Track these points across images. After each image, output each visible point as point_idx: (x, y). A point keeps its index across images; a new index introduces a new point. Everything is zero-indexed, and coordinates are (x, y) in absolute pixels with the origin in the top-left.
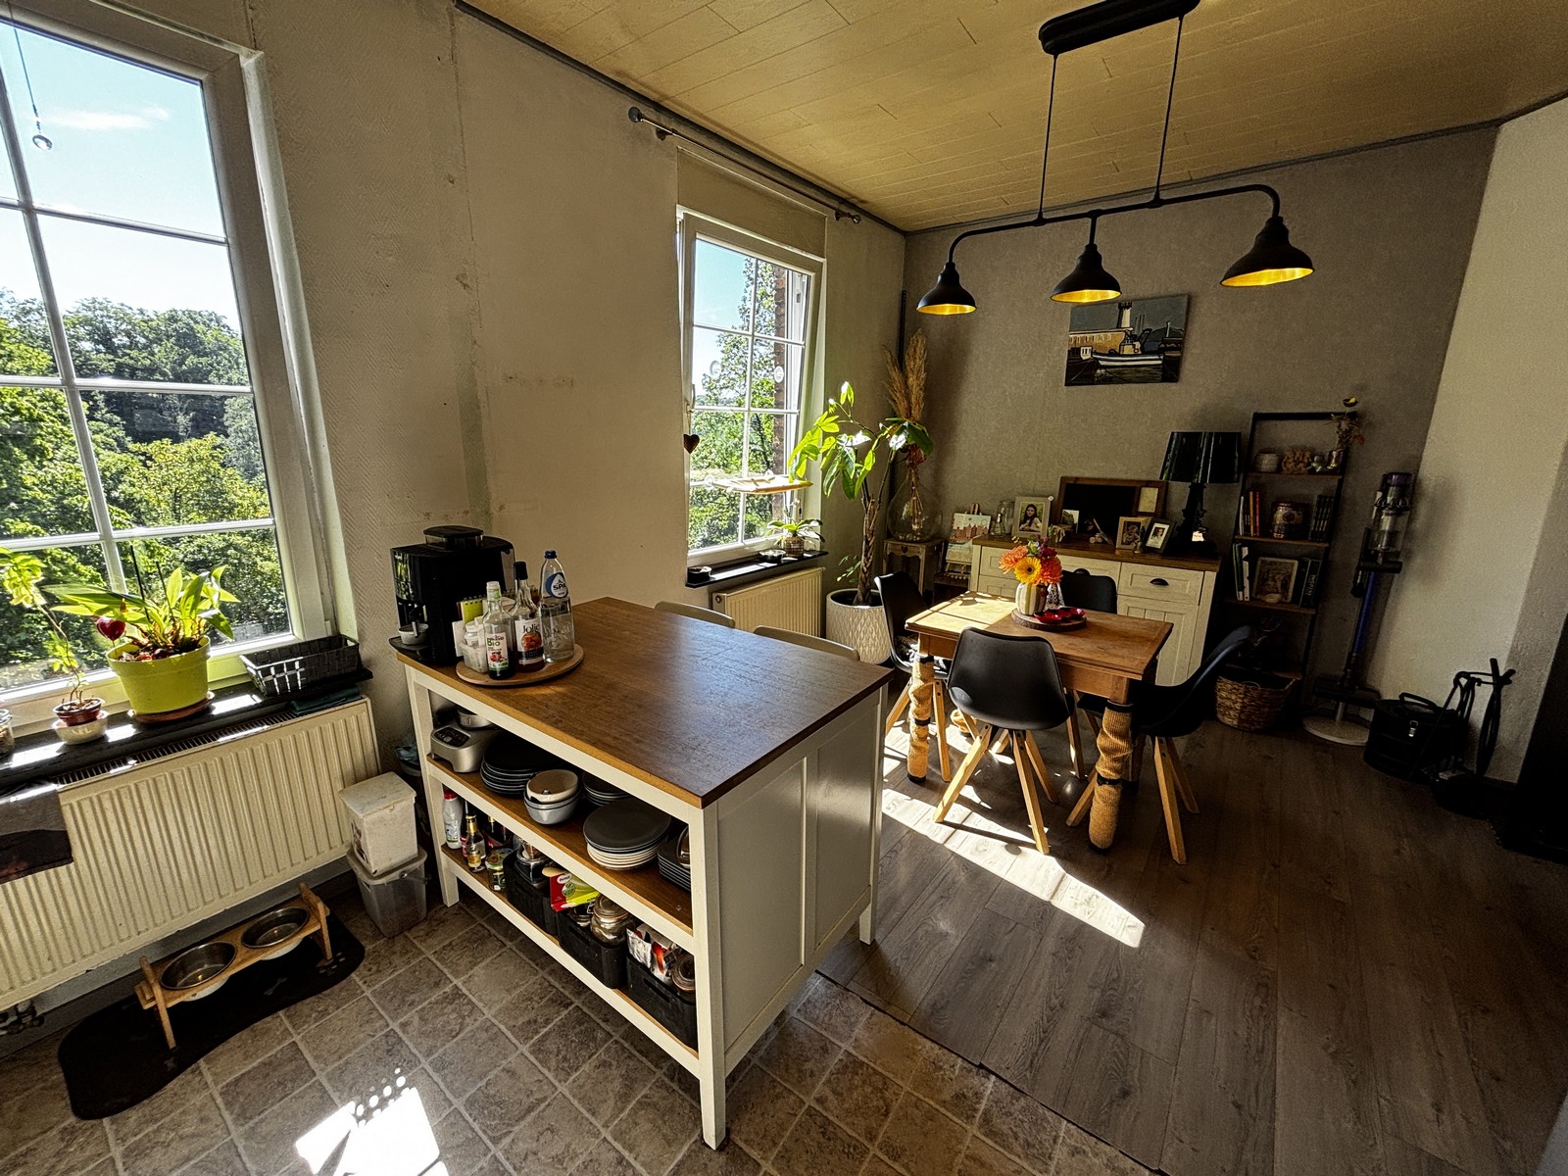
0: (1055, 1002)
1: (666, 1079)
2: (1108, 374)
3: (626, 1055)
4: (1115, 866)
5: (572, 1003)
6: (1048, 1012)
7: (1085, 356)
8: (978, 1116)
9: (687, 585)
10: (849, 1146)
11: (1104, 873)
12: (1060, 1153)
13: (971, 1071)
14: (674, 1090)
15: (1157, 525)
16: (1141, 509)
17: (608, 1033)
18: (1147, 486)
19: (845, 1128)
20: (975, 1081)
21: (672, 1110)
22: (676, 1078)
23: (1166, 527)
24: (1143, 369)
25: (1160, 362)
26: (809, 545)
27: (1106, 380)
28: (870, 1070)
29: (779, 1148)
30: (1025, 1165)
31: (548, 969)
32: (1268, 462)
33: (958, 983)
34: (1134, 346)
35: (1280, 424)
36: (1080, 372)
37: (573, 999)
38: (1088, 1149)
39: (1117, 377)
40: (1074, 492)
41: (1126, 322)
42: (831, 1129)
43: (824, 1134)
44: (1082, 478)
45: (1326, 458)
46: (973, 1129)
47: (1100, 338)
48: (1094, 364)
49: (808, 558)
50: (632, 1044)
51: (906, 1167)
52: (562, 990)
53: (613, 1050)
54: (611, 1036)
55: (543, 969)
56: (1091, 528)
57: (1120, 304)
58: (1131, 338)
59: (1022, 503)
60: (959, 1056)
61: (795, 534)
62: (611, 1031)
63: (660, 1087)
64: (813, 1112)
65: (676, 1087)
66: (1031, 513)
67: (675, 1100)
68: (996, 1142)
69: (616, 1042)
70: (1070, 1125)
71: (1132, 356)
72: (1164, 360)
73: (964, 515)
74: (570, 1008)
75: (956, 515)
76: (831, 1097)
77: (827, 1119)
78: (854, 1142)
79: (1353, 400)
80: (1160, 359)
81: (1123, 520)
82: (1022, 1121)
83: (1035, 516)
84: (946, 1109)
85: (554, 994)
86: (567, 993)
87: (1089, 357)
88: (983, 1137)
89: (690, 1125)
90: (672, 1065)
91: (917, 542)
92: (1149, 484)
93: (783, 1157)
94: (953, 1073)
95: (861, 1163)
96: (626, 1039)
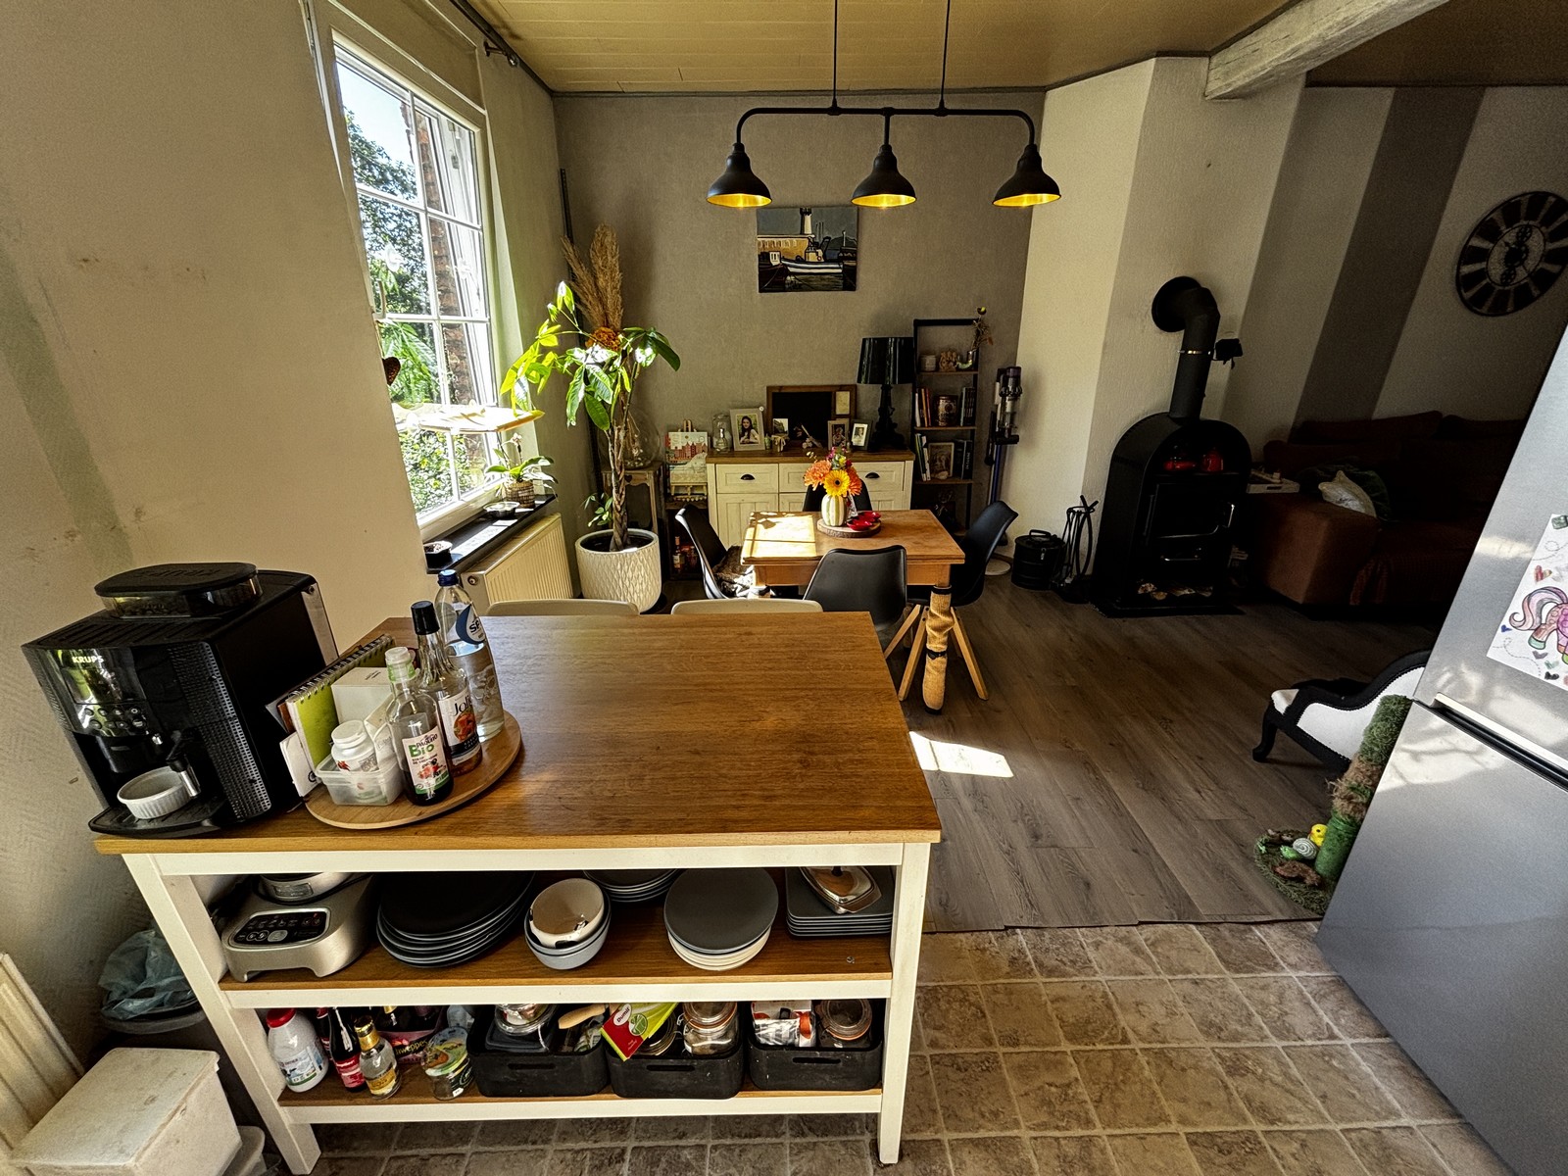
0: (1005, 847)
1: (798, 1140)
2: (797, 282)
3: (737, 1151)
4: (953, 719)
5: (624, 1151)
6: (1006, 856)
7: (775, 262)
8: (1033, 966)
9: (429, 573)
10: (982, 1062)
11: (952, 730)
12: (1091, 954)
13: (1002, 937)
14: (815, 1143)
15: (856, 425)
16: (838, 412)
17: (697, 1145)
18: (840, 390)
19: (968, 1050)
20: (1010, 942)
21: (830, 1163)
22: (806, 1130)
23: (865, 426)
24: (827, 276)
25: (840, 271)
26: (539, 489)
27: (795, 288)
28: (944, 989)
29: (940, 1112)
30: (1084, 978)
31: (554, 1137)
32: (930, 362)
33: (940, 873)
34: (817, 253)
35: (932, 329)
36: (773, 278)
37: (622, 1144)
38: (1101, 939)
39: (804, 285)
40: (782, 401)
41: (808, 229)
42: (960, 1060)
43: (959, 1069)
44: (787, 387)
45: (965, 357)
46: (1040, 979)
47: (786, 243)
48: (783, 271)
49: (542, 505)
50: (733, 1136)
51: (1027, 1043)
52: (597, 1145)
53: (719, 1160)
54: (703, 1147)
55: (546, 1141)
56: (800, 434)
57: (801, 209)
58: (814, 245)
59: (737, 416)
60: (988, 931)
61: (519, 479)
62: (698, 1141)
63: (799, 1152)
64: (937, 1058)
65: (815, 1140)
66: (747, 425)
67: (824, 1151)
68: (1058, 977)
69: (715, 1148)
70: (1082, 930)
71: (816, 264)
72: (844, 269)
73: (680, 433)
74: (628, 1157)
75: (671, 434)
76: (937, 1034)
77: (951, 1054)
78: (983, 1057)
79: (983, 309)
80: (840, 268)
81: (831, 423)
82: (1057, 949)
83: (751, 427)
84: (1014, 977)
85: (592, 1159)
86: (607, 1144)
87: (779, 262)
88: (1048, 980)
89: (858, 1161)
90: (790, 1120)
91: (640, 468)
92: (842, 388)
93: (949, 1116)
94: (994, 946)
95: (1000, 1067)
96: (723, 1136)
